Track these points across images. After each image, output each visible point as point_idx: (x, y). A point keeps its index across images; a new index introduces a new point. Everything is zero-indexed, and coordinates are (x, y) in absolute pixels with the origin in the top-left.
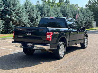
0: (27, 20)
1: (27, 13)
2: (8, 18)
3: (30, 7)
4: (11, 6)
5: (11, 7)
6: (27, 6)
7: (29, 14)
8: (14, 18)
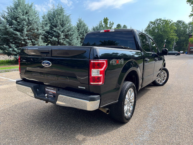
0: (78, 44)
1: (80, 35)
2: (55, 41)
3: (83, 28)
4: (59, 26)
5: (58, 28)
6: (79, 28)
7: (82, 37)
8: (62, 41)
